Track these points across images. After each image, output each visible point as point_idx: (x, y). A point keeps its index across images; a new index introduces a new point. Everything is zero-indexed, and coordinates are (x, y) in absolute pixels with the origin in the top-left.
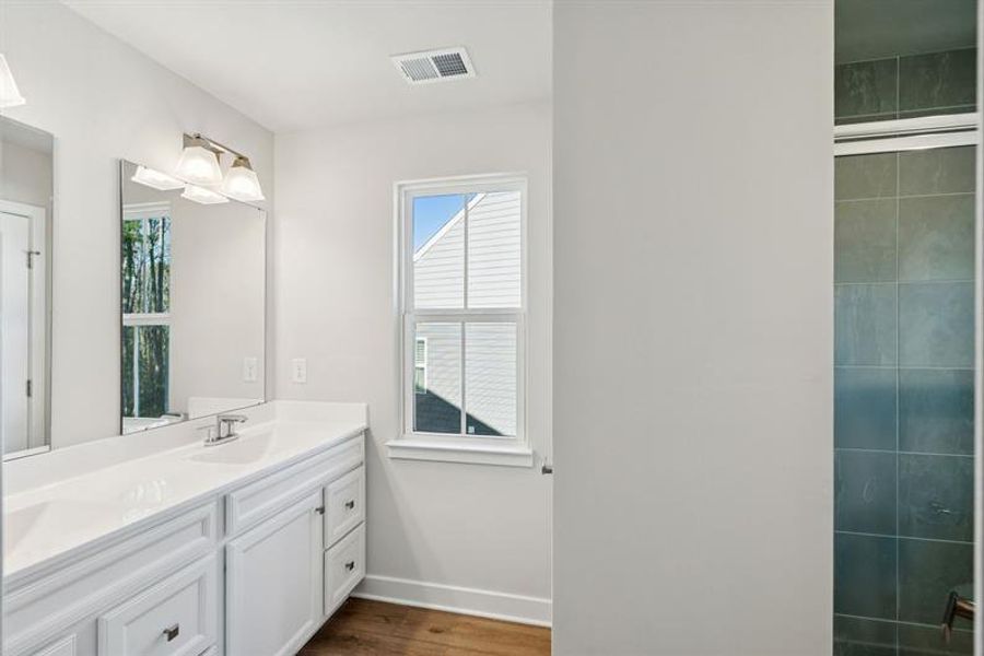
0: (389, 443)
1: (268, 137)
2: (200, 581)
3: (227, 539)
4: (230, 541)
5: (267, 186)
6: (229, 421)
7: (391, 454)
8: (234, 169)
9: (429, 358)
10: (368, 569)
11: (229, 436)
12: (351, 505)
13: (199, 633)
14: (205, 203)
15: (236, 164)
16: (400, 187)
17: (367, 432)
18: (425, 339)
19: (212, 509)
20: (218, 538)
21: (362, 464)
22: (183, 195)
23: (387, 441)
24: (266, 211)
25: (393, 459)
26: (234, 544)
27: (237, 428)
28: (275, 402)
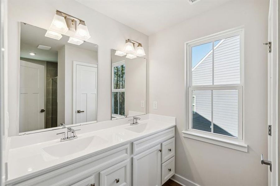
0: (183, 132)
1: (147, 37)
2: (125, 167)
3: (133, 155)
4: (134, 156)
5: (147, 51)
6: (136, 119)
7: (183, 135)
8: (138, 47)
9: (196, 102)
10: (176, 172)
11: (136, 123)
12: (170, 150)
13: (125, 182)
14: (132, 59)
15: (138, 46)
16: (187, 44)
17: (175, 127)
18: (195, 96)
19: (128, 146)
20: (130, 155)
21: (174, 137)
22: (126, 57)
23: (183, 131)
24: (146, 59)
25: (184, 137)
26: (134, 157)
27: (138, 121)
28: (149, 114)
